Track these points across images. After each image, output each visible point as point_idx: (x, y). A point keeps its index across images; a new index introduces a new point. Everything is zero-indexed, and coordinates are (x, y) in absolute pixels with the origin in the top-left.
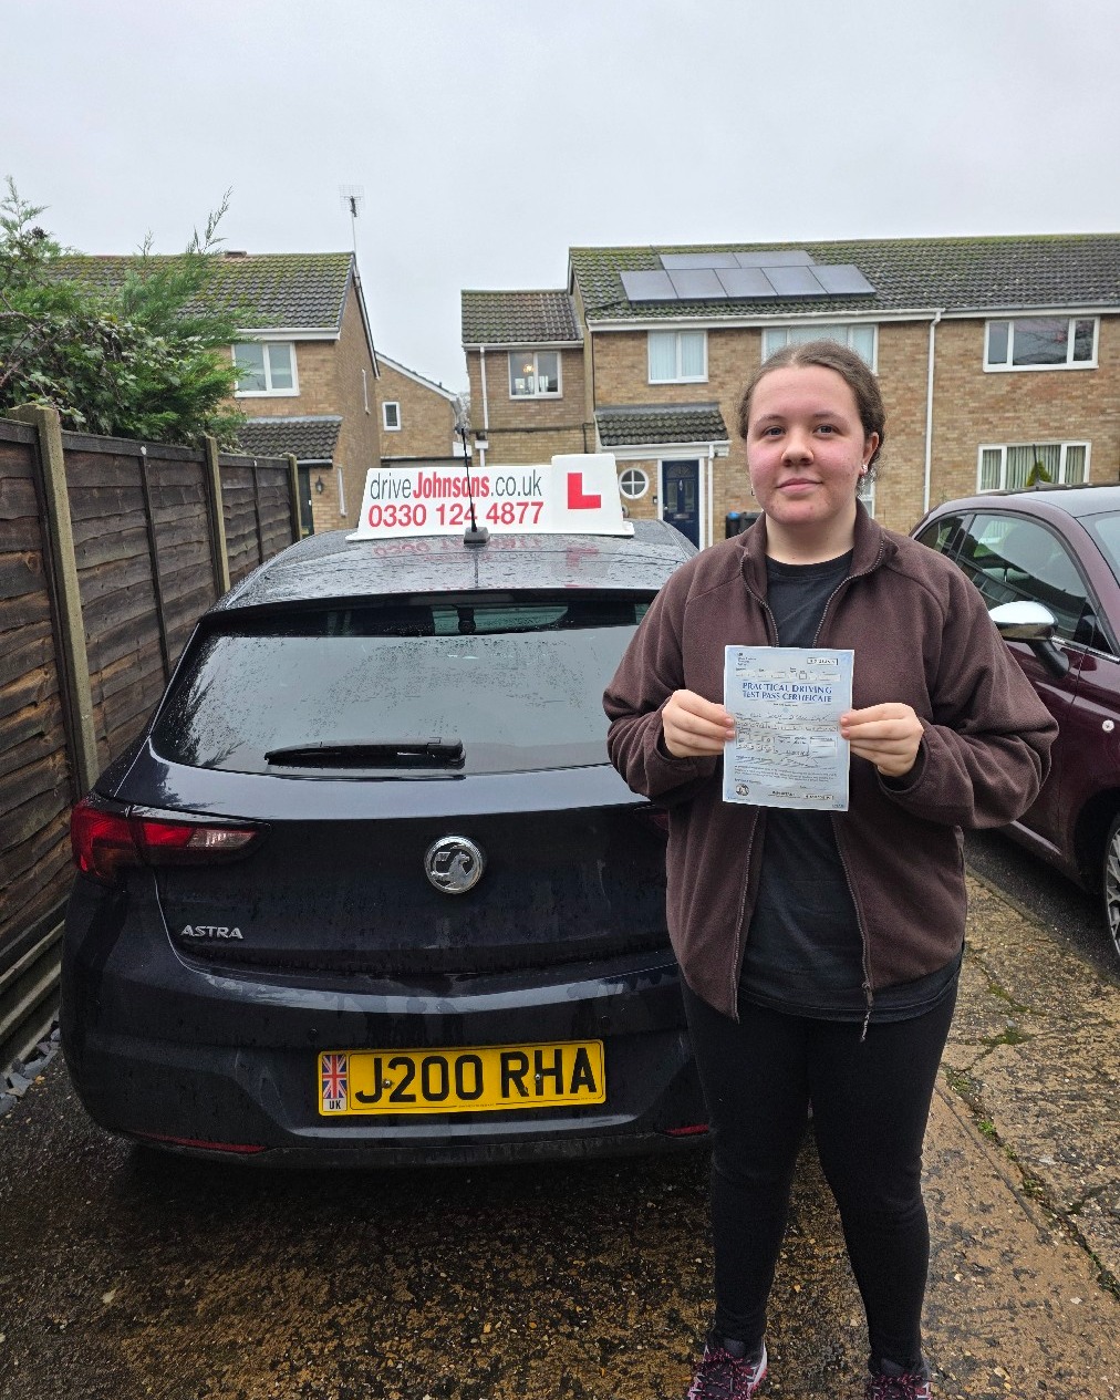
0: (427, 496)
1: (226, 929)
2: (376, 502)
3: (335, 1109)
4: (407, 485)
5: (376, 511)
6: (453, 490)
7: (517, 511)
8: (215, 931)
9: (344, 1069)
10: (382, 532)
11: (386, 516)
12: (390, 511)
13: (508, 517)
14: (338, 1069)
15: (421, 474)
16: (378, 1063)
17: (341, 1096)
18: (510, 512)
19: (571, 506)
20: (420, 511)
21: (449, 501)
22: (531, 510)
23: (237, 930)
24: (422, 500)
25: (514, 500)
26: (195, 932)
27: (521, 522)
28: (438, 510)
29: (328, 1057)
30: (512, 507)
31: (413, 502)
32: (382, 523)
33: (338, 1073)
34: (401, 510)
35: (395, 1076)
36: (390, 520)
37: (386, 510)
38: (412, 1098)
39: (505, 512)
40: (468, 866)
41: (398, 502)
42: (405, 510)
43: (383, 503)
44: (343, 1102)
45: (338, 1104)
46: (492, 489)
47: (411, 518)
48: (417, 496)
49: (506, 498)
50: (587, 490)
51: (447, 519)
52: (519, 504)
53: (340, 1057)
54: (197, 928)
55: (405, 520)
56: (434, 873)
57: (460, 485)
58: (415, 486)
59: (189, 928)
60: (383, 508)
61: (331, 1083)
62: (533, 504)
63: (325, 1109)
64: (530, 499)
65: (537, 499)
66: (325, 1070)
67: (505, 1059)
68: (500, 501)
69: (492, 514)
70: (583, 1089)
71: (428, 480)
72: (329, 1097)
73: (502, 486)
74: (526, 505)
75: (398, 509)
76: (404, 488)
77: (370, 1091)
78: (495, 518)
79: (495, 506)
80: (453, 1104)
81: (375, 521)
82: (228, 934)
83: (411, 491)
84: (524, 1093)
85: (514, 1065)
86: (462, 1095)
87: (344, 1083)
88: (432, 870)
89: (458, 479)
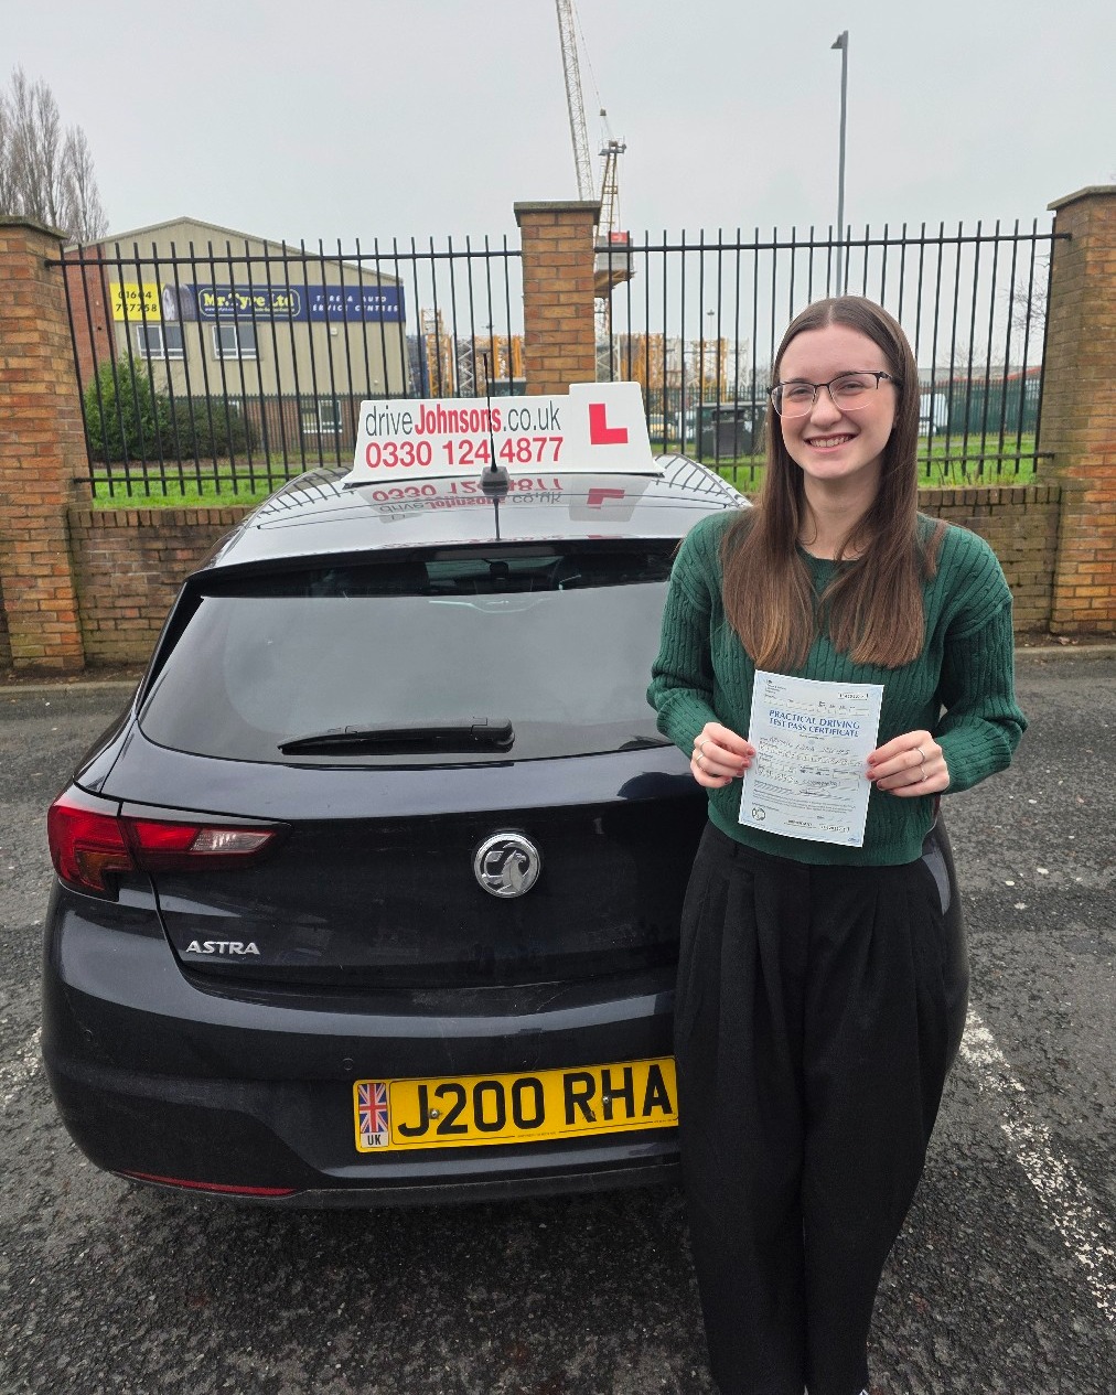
0: (431, 432)
1: (241, 945)
2: (373, 439)
3: (374, 1145)
4: (407, 419)
5: (373, 450)
6: (460, 424)
7: (535, 447)
8: (227, 947)
9: (383, 1099)
10: (382, 473)
11: (386, 455)
12: (391, 449)
13: (524, 455)
14: (377, 1100)
15: (422, 407)
16: (423, 1091)
17: (381, 1130)
18: (526, 449)
19: (594, 441)
20: (424, 447)
21: (456, 438)
22: (550, 447)
23: (252, 945)
24: (426, 436)
25: (530, 435)
26: (203, 948)
27: (539, 459)
28: (445, 447)
29: (365, 1086)
30: (529, 444)
31: (415, 439)
32: (382, 463)
33: (377, 1103)
34: (402, 447)
35: (443, 1105)
36: (391, 460)
37: (385, 448)
38: (463, 1129)
39: (521, 449)
40: (524, 867)
41: (399, 439)
42: (407, 448)
43: (381, 441)
44: (384, 1137)
45: (377, 1140)
46: (504, 423)
47: (415, 457)
48: (420, 432)
49: (521, 433)
50: (611, 424)
51: (456, 458)
52: (535, 440)
53: (378, 1085)
54: (206, 944)
55: (407, 459)
56: (484, 875)
57: (468, 418)
58: (417, 421)
59: (195, 943)
60: (382, 447)
61: (368, 1117)
62: (552, 439)
63: (363, 1144)
64: (547, 434)
65: (556, 433)
66: (361, 1101)
67: (568, 1080)
68: (515, 437)
69: (507, 451)
70: (657, 1110)
71: (431, 413)
72: (367, 1131)
73: (515, 420)
74: (544, 440)
75: (399, 447)
76: (404, 423)
77: (415, 1123)
78: (511, 455)
79: (509, 442)
80: (511, 1134)
81: (374, 461)
82: (243, 949)
83: (413, 425)
84: (590, 1118)
85: (579, 1087)
86: (521, 1124)
87: (384, 1115)
88: (483, 872)
89: (464, 412)
